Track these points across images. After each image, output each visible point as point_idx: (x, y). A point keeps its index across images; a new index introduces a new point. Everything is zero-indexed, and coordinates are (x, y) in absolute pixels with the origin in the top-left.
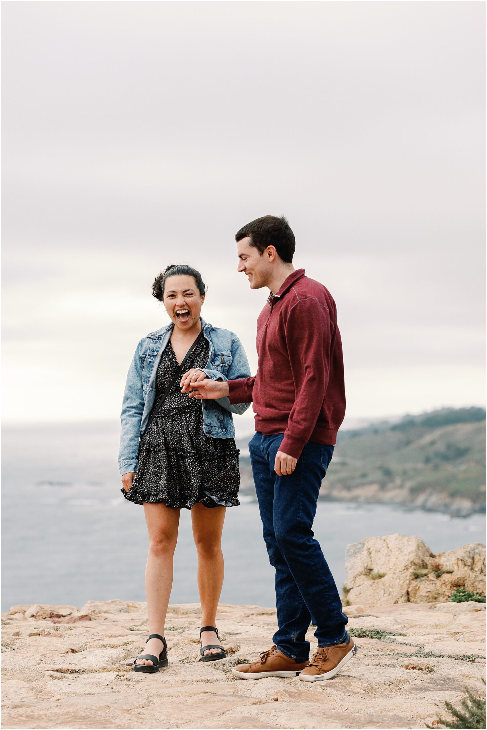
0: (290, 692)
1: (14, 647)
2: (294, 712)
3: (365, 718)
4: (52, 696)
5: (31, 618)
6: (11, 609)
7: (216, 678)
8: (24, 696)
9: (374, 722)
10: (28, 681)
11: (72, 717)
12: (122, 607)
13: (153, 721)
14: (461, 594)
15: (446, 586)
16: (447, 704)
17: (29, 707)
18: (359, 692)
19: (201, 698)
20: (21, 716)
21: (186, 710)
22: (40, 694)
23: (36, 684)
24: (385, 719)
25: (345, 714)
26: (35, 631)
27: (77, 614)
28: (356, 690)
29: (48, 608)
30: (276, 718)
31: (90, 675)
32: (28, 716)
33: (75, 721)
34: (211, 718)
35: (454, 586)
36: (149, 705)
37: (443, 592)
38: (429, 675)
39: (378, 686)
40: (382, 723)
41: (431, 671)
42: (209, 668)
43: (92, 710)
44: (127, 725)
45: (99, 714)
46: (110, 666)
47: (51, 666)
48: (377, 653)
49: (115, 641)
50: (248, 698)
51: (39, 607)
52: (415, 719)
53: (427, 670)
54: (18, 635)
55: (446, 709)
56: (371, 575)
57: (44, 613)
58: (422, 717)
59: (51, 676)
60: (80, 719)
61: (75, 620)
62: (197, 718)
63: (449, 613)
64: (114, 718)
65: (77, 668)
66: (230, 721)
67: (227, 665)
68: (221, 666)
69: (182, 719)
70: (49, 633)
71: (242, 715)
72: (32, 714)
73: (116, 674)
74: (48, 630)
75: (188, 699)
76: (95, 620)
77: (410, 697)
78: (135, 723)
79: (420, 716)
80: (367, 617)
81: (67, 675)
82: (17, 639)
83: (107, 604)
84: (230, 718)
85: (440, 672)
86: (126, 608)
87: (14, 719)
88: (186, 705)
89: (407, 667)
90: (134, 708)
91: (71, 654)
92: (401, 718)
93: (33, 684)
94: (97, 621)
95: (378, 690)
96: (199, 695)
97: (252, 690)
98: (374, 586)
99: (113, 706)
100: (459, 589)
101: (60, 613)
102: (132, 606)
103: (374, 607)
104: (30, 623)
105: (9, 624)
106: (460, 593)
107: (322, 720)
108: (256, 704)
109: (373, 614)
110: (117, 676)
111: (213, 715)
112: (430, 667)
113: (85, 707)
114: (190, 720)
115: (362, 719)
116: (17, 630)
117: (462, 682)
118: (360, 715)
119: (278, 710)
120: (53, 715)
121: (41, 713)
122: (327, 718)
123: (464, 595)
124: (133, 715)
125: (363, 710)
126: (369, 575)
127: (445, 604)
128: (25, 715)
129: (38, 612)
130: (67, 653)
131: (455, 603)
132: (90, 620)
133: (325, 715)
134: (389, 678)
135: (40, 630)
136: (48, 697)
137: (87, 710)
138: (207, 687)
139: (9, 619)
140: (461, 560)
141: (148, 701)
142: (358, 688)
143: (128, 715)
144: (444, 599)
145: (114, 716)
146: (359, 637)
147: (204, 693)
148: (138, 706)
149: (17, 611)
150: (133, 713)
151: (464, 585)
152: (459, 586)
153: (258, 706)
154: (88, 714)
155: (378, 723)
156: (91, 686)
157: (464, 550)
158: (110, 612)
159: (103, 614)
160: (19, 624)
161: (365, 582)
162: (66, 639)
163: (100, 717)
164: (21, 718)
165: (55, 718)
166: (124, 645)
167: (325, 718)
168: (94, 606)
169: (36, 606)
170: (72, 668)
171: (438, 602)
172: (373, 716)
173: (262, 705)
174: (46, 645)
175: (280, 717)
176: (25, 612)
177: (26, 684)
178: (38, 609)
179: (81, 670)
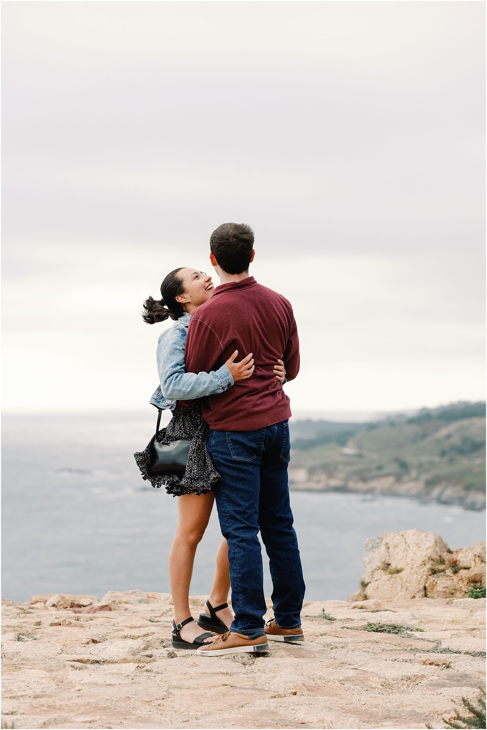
0: (309, 686)
1: (35, 636)
2: (313, 706)
3: (383, 713)
4: (73, 687)
5: (52, 607)
6: (32, 598)
7: (235, 671)
8: (45, 686)
9: (391, 718)
10: (50, 671)
11: (93, 707)
12: (142, 598)
13: (173, 713)
14: (478, 590)
15: (463, 582)
16: (464, 700)
17: (50, 697)
18: (376, 687)
19: (220, 690)
20: (43, 706)
21: (206, 702)
22: (61, 684)
23: (57, 673)
24: (403, 714)
25: (363, 708)
26: (56, 621)
27: (97, 605)
28: (374, 685)
29: (69, 598)
30: (294, 712)
31: (111, 666)
32: (49, 706)
33: (96, 712)
34: (230, 711)
35: (471, 582)
36: (169, 697)
37: (460, 588)
38: (446, 671)
39: (396, 682)
40: (400, 718)
41: (448, 667)
42: (228, 660)
43: (113, 701)
44: (147, 716)
45: (120, 705)
46: (131, 657)
47: (72, 656)
48: (395, 648)
49: (135, 632)
50: (267, 691)
51: (60, 597)
52: (432, 715)
53: (444, 666)
54: (40, 625)
55: (463, 705)
56: (388, 570)
57: (65, 603)
58: (439, 713)
59: (72, 666)
60: (100, 709)
61: (96, 610)
62: (216, 711)
63: (466, 609)
64: (135, 709)
65: (98, 659)
66: (249, 714)
67: (246, 658)
68: (240, 659)
69: (201, 711)
70: (70, 623)
71: (260, 708)
72: (53, 704)
73: (137, 665)
74: (69, 620)
75: (207, 691)
76: (115, 610)
77: (427, 692)
78: (155, 715)
79: (437, 712)
80: (384, 612)
81: (88, 665)
82: (38, 629)
83: (127, 594)
84: (250, 711)
85: (457, 668)
86: (146, 599)
87: (35, 709)
88: (205, 698)
89: (424, 663)
90: (154, 700)
91: (92, 645)
92: (418, 713)
93: (54, 673)
94: (117, 611)
95: (395, 685)
96: (218, 688)
97: (271, 684)
98: (391, 581)
99: (133, 698)
100: (475, 586)
101: (81, 603)
102: (152, 596)
103: (391, 601)
104: (51, 613)
105: (30, 613)
106: (476, 589)
107: (340, 715)
108: (275, 697)
109: (390, 609)
110: (137, 667)
111: (232, 708)
112: (447, 663)
113: (106, 698)
114: (210, 712)
115: (380, 714)
116: (38, 620)
117: (478, 678)
118: (378, 710)
119: (296, 704)
120: (74, 705)
121: (62, 703)
122: (345, 712)
123: (481, 591)
124: (153, 706)
125: (381, 705)
126: (386, 570)
127: (462, 600)
128: (46, 705)
129: (59, 602)
130: (88, 643)
131: (472, 599)
132: (111, 610)
133: (343, 709)
134: (406, 673)
135: (61, 620)
136: (69, 687)
137: (107, 701)
138: (227, 680)
139: (30, 608)
140: (479, 556)
141: (168, 692)
142: (376, 682)
143: (148, 707)
144: (461, 595)
145: (135, 708)
146: (377, 632)
147: (223, 685)
148: (158, 697)
149: (38, 600)
150: (153, 704)
151: (481, 582)
152: (476, 582)
153: (276, 699)
154: (109, 705)
155: (395, 718)
156: (111, 677)
157: (482, 546)
158: (130, 602)
159: (123, 605)
160: (40, 614)
161: (382, 576)
162: (87, 629)
163: (120, 708)
164: (43, 708)
165: (76, 709)
166: (144, 636)
167: (343, 712)
168: (115, 596)
169: (57, 595)
170: (93, 659)
171: (455, 598)
172: (390, 711)
173: (281, 699)
174: (67, 635)
175: (298, 711)
176: (46, 601)
177: (47, 673)
178: (59, 599)
179: (102, 661)
